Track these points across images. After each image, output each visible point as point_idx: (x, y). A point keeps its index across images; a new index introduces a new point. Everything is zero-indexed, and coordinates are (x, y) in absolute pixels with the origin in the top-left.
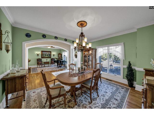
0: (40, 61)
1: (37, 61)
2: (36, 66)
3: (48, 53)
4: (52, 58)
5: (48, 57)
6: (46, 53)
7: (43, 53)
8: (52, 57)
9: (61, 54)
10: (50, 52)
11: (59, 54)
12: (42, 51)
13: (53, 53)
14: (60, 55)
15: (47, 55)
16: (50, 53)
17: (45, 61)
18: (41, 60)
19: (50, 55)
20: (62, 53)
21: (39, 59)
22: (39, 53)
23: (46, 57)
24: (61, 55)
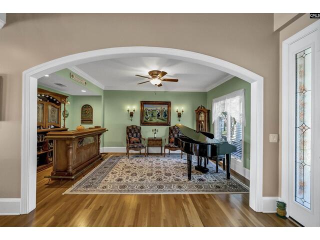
0: (135, 135)
1: (128, 133)
2: (123, 150)
3: (159, 108)
4: (172, 125)
5: (160, 121)
6: (155, 109)
7: (146, 107)
8: (174, 122)
9: (207, 108)
10: (168, 104)
11: (198, 112)
12: (143, 103)
13: (176, 108)
14: (203, 113)
15: (156, 114)
16: (166, 108)
17: (151, 135)
18: (139, 130)
19: (167, 114)
20: (212, 107)
21: (132, 126)
22: (135, 107)
23: (155, 120)
24: (209, 113)
